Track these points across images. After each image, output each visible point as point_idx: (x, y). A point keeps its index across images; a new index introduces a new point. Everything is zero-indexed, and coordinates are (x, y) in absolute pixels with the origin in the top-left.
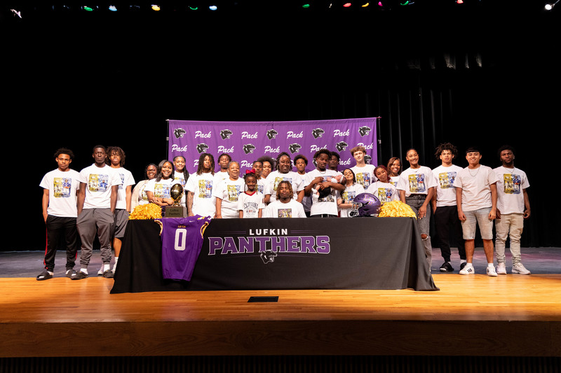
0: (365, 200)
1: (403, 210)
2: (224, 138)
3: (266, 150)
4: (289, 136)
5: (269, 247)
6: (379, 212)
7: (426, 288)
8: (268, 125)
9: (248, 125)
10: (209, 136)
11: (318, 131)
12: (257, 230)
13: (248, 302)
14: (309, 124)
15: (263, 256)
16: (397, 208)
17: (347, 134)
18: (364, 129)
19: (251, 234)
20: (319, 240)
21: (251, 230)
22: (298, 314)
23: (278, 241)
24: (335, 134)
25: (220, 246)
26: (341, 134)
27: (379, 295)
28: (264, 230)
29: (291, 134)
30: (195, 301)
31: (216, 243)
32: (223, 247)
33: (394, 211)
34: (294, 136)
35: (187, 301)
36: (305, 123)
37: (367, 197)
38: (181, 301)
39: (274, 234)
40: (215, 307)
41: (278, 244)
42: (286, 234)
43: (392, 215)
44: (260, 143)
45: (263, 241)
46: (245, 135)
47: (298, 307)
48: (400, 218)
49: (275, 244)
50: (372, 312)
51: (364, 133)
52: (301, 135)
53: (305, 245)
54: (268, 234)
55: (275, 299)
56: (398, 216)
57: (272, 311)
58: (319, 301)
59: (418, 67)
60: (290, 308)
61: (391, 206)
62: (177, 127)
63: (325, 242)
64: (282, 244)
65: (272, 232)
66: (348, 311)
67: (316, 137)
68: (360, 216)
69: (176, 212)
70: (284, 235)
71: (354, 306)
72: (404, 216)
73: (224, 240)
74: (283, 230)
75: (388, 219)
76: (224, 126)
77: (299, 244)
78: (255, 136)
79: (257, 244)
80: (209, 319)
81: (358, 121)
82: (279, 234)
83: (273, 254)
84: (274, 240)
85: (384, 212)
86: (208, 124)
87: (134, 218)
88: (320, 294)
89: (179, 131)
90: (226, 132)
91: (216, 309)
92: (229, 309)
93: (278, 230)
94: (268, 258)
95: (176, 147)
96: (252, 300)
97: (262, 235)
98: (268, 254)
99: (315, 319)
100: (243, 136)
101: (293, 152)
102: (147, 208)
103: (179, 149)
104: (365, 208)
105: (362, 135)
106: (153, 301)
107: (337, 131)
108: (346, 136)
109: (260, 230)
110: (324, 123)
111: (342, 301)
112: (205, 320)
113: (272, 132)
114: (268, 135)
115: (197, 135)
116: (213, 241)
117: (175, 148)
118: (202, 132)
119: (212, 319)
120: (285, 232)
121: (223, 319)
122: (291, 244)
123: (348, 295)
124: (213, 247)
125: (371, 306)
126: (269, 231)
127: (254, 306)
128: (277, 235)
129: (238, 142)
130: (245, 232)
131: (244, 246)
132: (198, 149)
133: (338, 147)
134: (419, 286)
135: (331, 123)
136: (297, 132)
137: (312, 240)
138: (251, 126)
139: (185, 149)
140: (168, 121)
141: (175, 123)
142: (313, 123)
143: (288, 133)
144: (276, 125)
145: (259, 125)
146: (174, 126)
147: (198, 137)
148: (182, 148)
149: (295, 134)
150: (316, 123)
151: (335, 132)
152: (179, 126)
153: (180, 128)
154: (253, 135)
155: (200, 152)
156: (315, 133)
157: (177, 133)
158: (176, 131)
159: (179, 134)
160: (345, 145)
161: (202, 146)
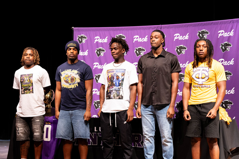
4: (176, 38)
8: (157, 28)
9: (140, 29)
10: (106, 40)
11: (203, 33)
14: (195, 26)
17: (232, 34)
24: (220, 35)
26: (226, 35)
29: (178, 36)
34: (181, 38)
36: (191, 25)
52: (187, 37)
62: (79, 33)
76: (119, 32)
78: (145, 39)
89: (82, 37)
100: (135, 40)
101: (179, 53)
103: (81, 54)
107: (221, 31)
108: (230, 37)
110: (209, 24)
115: (96, 41)
118: (100, 38)
132: (97, 52)
133: (222, 48)
135: (214, 24)
136: (183, 34)
138: (142, 31)
139: (86, 53)
140: (73, 28)
141: (78, 30)
142: (198, 24)
143: (175, 35)
144: (164, 28)
145: (149, 29)
146: (77, 33)
147: (97, 42)
148: (84, 52)
149: (181, 36)
150: (201, 25)
151: (220, 33)
152: (81, 32)
153: (82, 34)
154: (143, 39)
155: (99, 55)
156: (201, 35)
157: (80, 39)
158: (79, 37)
159: (82, 40)
160: (229, 45)
161: (100, 50)
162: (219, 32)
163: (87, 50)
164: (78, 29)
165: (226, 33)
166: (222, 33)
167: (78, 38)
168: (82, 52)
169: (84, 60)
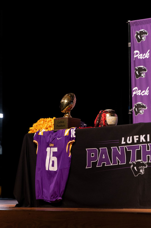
5: (139, 157)
12: (128, 138)
15: (133, 168)
19: (123, 143)
21: (123, 138)
23: (148, 149)
25: (95, 158)
28: (135, 137)
31: (93, 155)
32: (98, 159)
39: (144, 141)
41: (148, 153)
45: (134, 149)
49: (145, 153)
54: (139, 142)
62: (137, 28)
65: (142, 138)
69: (62, 124)
73: (99, 151)
82: (148, 140)
83: (143, 165)
84: (144, 147)
89: (141, 33)
93: (148, 136)
94: (139, 170)
95: (137, 54)
97: (133, 142)
98: (138, 164)
103: (141, 56)
109: (131, 137)
116: (90, 153)
124: (90, 159)
126: (139, 138)
128: (147, 142)
130: (117, 141)
131: (116, 157)
139: (147, 55)
140: (129, 22)
141: (137, 24)
146: (135, 28)
148: (144, 54)
152: (140, 26)
153: (142, 29)
157: (139, 36)
158: (137, 33)
159: (141, 37)
163: (149, 50)
164: (136, 22)
167: (136, 35)
168: (141, 55)
169: (145, 65)
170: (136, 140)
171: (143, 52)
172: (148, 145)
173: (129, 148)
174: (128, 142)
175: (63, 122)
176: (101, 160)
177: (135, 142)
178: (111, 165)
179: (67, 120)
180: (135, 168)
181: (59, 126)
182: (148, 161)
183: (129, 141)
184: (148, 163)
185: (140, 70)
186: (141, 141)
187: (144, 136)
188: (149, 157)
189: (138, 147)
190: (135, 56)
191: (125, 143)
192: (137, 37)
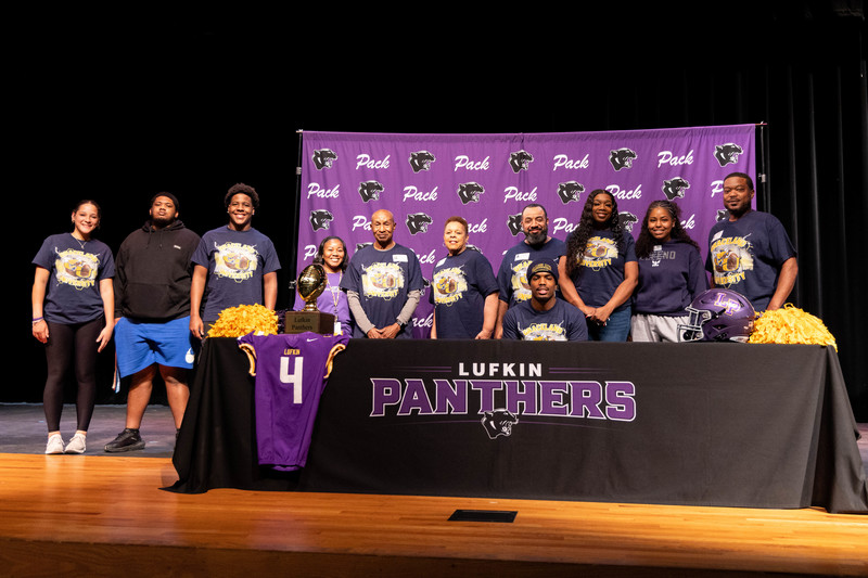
0: (719, 303)
1: (806, 329)
2: (416, 169)
3: (507, 196)
4: (557, 165)
5: (500, 402)
6: (749, 333)
7: (853, 507)
8: (513, 140)
9: (470, 140)
10: (384, 164)
11: (622, 155)
12: (475, 365)
13: (450, 519)
14: (603, 138)
15: (487, 423)
16: (791, 325)
17: (689, 160)
18: (727, 150)
19: (462, 373)
20: (613, 389)
21: (461, 365)
22: (553, 549)
23: (521, 390)
24: (661, 161)
25: (395, 397)
26: (675, 161)
27: (744, 518)
28: (492, 365)
29: (562, 161)
30: (337, 512)
31: (387, 392)
32: (402, 399)
33: (784, 330)
34: (570, 165)
35: (319, 512)
36: (594, 137)
37: (723, 299)
38: (309, 511)
39: (513, 374)
40: (378, 526)
41: (522, 397)
42: (539, 374)
43: (780, 340)
44: (495, 180)
45: (487, 389)
46: (463, 162)
47: (555, 535)
48: (799, 347)
49: (515, 397)
50: (720, 552)
51: (728, 158)
52: (584, 164)
53: (579, 402)
54: (499, 375)
55: (509, 517)
56: (793, 341)
57: (497, 540)
58: (605, 524)
59: (858, 13)
60: (538, 536)
61: (778, 320)
62: (316, 145)
63: (626, 396)
64: (529, 397)
65: (508, 369)
66: (667, 548)
67: (618, 167)
68: (707, 339)
69: (306, 324)
70: (535, 377)
71: (681, 538)
72: (809, 342)
73: (404, 384)
74: (531, 366)
75: (771, 348)
76: (418, 145)
77: (567, 399)
78: (484, 165)
79: (474, 396)
80: (359, 550)
81: (714, 133)
82: (522, 374)
83: (510, 418)
84: (512, 387)
85: (761, 333)
86: (383, 139)
87: (218, 335)
88: (611, 510)
89: (323, 155)
90: (422, 157)
91: (380, 531)
92: (404, 532)
93: (522, 366)
94: (499, 428)
95: (315, 188)
96: (460, 516)
97: (486, 375)
98: (499, 417)
99: (589, 561)
100: (458, 165)
102: (244, 314)
103: (321, 194)
104: (719, 322)
105: (723, 162)
106: (251, 510)
107: (665, 153)
108: (684, 167)
109: (483, 365)
110: (636, 135)
111: (657, 527)
112: (351, 552)
113: (522, 157)
114: (512, 162)
115: (360, 164)
116: (380, 386)
117: (314, 190)
118: (371, 157)
119: (366, 551)
120: (536, 370)
121: (388, 552)
122: (548, 398)
123: (674, 516)
124: (381, 399)
125: (721, 540)
126: (501, 369)
127: (458, 528)
128: (518, 377)
129: (445, 176)
130: (448, 369)
131: (445, 400)
132: (362, 191)
134: (837, 504)
135: (652, 135)
136: (575, 157)
137: (595, 389)
138: (475, 144)
139: (334, 193)
140: (301, 133)
141: (316, 138)
142: (612, 136)
143: (556, 158)
144: (529, 141)
145: (493, 142)
146: (312, 144)
147: (363, 167)
148: (329, 191)
149: (571, 162)
150: (618, 136)
151: (661, 157)
152: (322, 143)
153: (326, 147)
154: (479, 163)
155: (366, 198)
156: (617, 159)
157: (319, 159)
158: (316, 154)
159: (323, 162)
160: (683, 184)
161: (370, 187)
162: (660, 154)
163: (338, 186)
164: (315, 134)
165: (676, 158)
166: (666, 158)
167: (314, 156)
168: (324, 191)
169: (329, 209)
170: (492, 371)
171: (325, 186)
172: (520, 383)
173: (476, 385)
174: (475, 372)
175: (309, 320)
176: (409, 402)
177: (491, 374)
178: (434, 413)
179: (318, 317)
180: (492, 423)
181: (297, 328)
182: (521, 412)
183: (479, 371)
184: (519, 416)
185: (321, 216)
186: (505, 374)
187: (512, 365)
188: (522, 405)
189: (499, 385)
190: (310, 193)
191: (467, 374)
192: (315, 159)
